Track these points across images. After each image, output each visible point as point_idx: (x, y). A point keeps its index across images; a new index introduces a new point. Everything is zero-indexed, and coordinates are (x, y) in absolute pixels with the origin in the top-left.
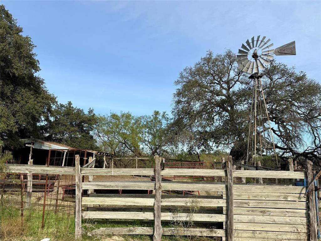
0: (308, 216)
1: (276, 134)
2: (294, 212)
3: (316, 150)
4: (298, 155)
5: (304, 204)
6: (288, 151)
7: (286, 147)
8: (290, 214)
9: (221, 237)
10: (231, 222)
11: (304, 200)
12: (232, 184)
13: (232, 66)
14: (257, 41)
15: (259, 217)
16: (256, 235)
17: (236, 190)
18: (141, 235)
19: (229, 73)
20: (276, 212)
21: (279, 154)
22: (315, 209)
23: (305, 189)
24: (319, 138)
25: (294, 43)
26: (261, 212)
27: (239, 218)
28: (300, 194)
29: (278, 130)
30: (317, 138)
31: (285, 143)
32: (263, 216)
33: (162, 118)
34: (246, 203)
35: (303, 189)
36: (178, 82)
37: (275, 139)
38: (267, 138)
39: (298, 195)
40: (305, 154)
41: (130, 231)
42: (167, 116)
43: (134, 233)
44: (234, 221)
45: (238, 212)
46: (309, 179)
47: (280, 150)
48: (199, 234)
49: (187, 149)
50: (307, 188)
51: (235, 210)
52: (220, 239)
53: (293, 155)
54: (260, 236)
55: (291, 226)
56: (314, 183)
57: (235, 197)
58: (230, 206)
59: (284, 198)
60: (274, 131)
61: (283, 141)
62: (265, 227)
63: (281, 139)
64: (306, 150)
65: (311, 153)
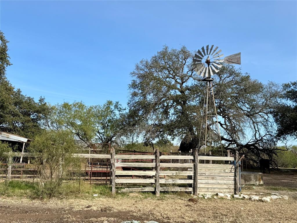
0: (235, 180)
1: (222, 127)
2: (228, 178)
3: (257, 143)
4: (242, 146)
5: (234, 173)
6: (233, 142)
7: (231, 139)
8: (226, 179)
9: (191, 192)
10: (196, 183)
11: (234, 171)
12: (198, 163)
13: (186, 62)
14: (211, 49)
15: (210, 181)
16: (209, 190)
17: (200, 166)
18: (148, 192)
19: (183, 68)
20: (219, 178)
21: (225, 145)
22: (239, 176)
23: (234, 166)
24: (259, 132)
25: (240, 54)
26: (212, 178)
27: (201, 182)
28: (232, 168)
29: (225, 124)
30: (257, 132)
31: (230, 136)
32: (212, 180)
33: (115, 108)
34: (204, 174)
35: (233, 166)
36: (133, 73)
37: (222, 132)
38: (215, 131)
39: (230, 169)
40: (247, 146)
41: (142, 189)
42: (120, 106)
43: (144, 191)
44: (198, 183)
45: (200, 178)
46: (236, 160)
47: (226, 142)
48: (180, 190)
49: (144, 140)
50: (235, 165)
51: (198, 177)
52: (190, 192)
53: (237, 147)
54: (211, 190)
55: (227, 185)
56: (239, 162)
57: (198, 170)
58: (196, 175)
59: (223, 171)
60: (221, 125)
61: (229, 134)
62: (214, 186)
63: (227, 132)
64: (249, 142)
65: (253, 145)
